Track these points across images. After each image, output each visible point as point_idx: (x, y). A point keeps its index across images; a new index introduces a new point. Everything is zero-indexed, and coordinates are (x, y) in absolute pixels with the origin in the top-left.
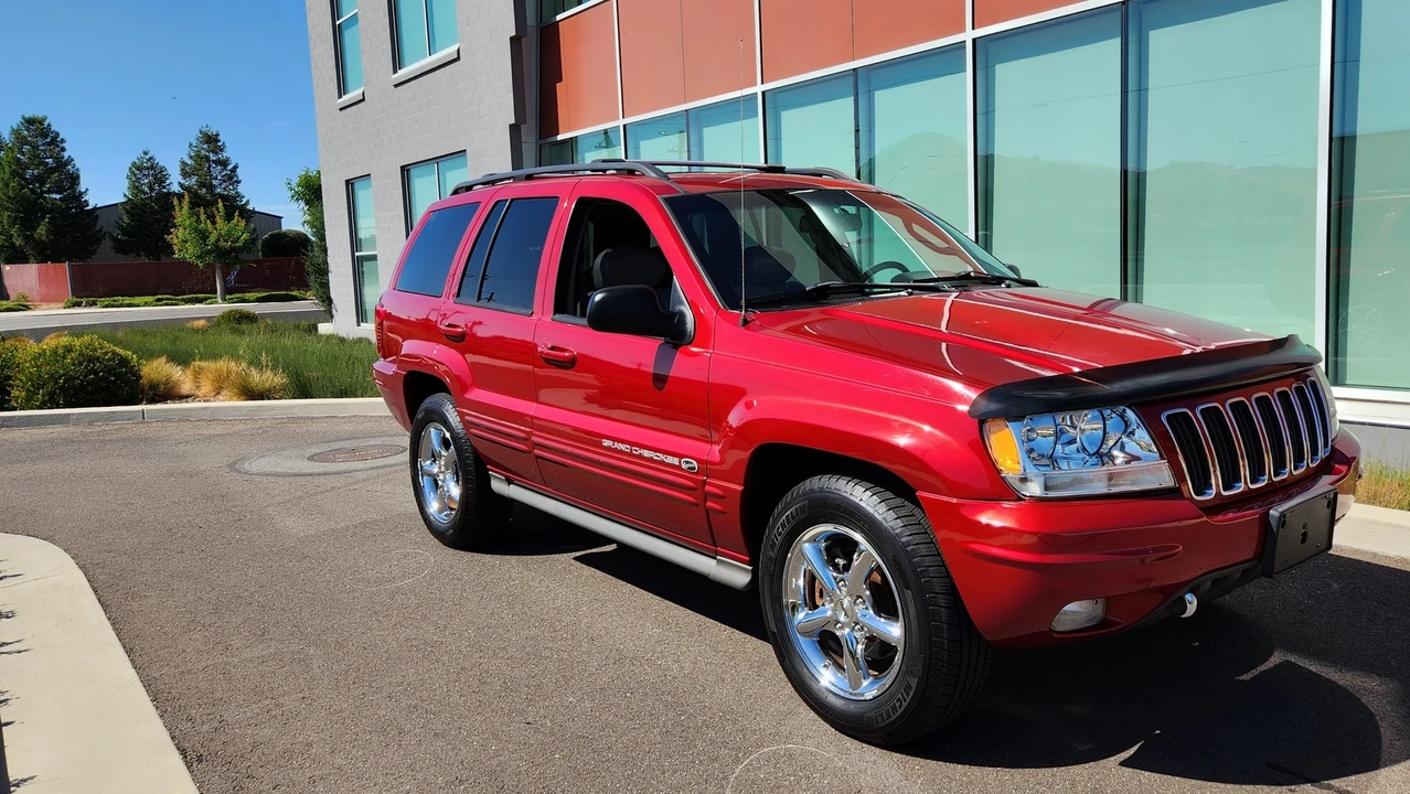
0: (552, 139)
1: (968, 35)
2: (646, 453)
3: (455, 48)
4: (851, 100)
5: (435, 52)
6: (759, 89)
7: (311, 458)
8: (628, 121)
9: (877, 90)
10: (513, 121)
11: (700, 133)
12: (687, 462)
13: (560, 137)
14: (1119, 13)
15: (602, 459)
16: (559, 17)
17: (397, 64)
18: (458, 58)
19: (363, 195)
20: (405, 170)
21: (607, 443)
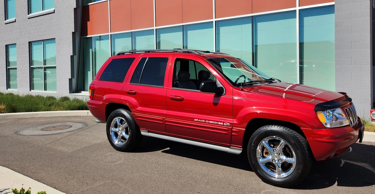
0: (85, 37)
1: (214, 20)
2: (211, 122)
3: (53, 9)
4: (182, 32)
5: (44, 10)
6: (155, 28)
7: (42, 130)
8: (112, 33)
9: (188, 31)
10: (74, 31)
11: (135, 39)
12: (226, 124)
13: (88, 36)
14: (251, 18)
15: (194, 124)
16: (89, 4)
17: (29, 12)
18: (54, 12)
19: (11, 50)
20: (30, 43)
21: (195, 120)
